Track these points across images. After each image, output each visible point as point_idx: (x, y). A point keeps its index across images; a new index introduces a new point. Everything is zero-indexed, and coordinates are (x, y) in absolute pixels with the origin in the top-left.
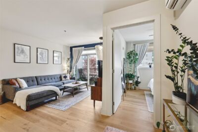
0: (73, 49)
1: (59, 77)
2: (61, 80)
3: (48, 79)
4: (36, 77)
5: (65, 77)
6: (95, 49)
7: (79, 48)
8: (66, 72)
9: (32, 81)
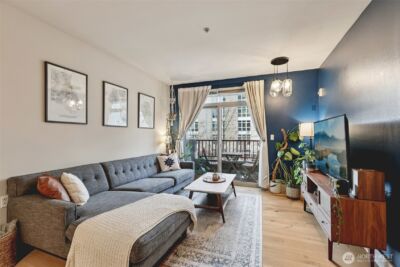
0: (180, 90)
1: (153, 161)
2: (159, 170)
3: (132, 170)
4: (103, 165)
5: (169, 162)
6: (243, 90)
7: (196, 89)
8: (162, 148)
9: (97, 177)
